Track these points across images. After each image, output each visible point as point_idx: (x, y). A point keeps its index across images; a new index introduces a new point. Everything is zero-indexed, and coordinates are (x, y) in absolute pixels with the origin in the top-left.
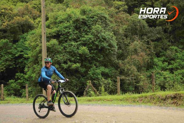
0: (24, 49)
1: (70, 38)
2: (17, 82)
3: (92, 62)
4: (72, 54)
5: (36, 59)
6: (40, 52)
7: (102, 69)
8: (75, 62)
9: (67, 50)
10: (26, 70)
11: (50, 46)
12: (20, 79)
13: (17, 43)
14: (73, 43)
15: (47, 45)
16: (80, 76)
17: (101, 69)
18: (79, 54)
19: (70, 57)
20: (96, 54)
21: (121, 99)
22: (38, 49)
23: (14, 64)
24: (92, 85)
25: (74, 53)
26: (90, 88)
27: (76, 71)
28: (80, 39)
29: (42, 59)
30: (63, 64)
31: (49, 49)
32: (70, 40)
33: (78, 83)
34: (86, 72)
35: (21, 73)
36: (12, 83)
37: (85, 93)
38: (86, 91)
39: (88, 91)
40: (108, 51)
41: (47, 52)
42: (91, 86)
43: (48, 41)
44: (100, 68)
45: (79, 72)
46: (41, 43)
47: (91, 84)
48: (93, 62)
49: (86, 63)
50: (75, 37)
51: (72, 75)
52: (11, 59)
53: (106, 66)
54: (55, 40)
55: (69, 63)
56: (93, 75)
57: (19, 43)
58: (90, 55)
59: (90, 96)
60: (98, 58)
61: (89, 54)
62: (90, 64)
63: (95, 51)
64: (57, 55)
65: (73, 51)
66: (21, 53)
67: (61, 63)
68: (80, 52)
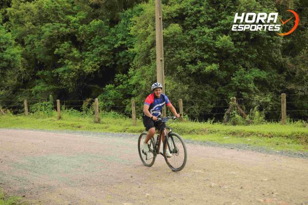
0: (126, 36)
1: (201, 21)
2: (117, 88)
3: (238, 60)
4: (206, 48)
5: (147, 55)
6: (153, 44)
7: (256, 72)
8: (210, 62)
9: (197, 42)
10: (131, 72)
11: (169, 36)
12: (122, 84)
13: (116, 26)
14: (207, 30)
15: (164, 34)
16: (218, 84)
17: (254, 73)
18: (216, 48)
19: (203, 53)
20: (246, 47)
21: (287, 135)
22: (149, 40)
23: (112, 59)
24: (237, 104)
25: (209, 47)
26: (235, 109)
27: (212, 75)
28: (219, 22)
29: (156, 57)
30: (190, 66)
31: (166, 40)
32: (201, 25)
33: (214, 96)
34: (228, 79)
35: (123, 74)
36: (110, 89)
37: (225, 117)
38: (228, 114)
39: (232, 115)
40: (266, 42)
41: (165, 45)
42: (236, 106)
43: (165, 27)
44: (252, 71)
45: (217, 77)
46: (155, 30)
47: (235, 103)
48: (241, 61)
49: (227, 63)
50: (209, 19)
51: (205, 82)
52: (108, 51)
53: (261, 67)
54: (177, 25)
55: (200, 63)
56: (239, 83)
57: (120, 25)
58: (235, 49)
59: (234, 124)
60: (249, 53)
61: (233, 48)
62: (235, 65)
63: (244, 43)
64: (180, 50)
65: (206, 43)
66: (123, 43)
67: (186, 64)
68: (218, 44)
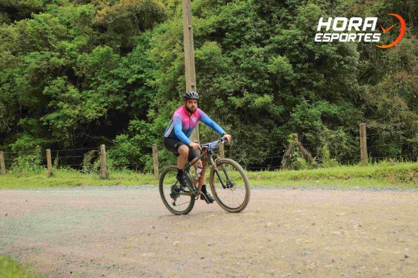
0: (144, 67)
1: (247, 37)
2: (132, 139)
4: (254, 73)
5: (174, 89)
6: (182, 71)
7: (324, 106)
8: (261, 93)
9: (242, 65)
10: (151, 113)
11: (203, 58)
12: (139, 134)
13: (129, 54)
14: (255, 49)
15: (197, 56)
16: (272, 122)
17: (321, 107)
18: (269, 74)
19: (249, 81)
20: (309, 72)
21: (369, 174)
22: (176, 64)
23: (125, 99)
24: (299, 143)
25: (258, 72)
26: (296, 150)
27: (264, 111)
28: (272, 38)
29: (186, 88)
30: (233, 98)
31: (200, 66)
32: (248, 42)
33: (267, 139)
34: (286, 115)
35: (140, 119)
36: (122, 141)
37: (284, 162)
38: (287, 157)
39: (292, 157)
40: (337, 64)
41: (197, 71)
42: (298, 146)
43: (198, 46)
44: (318, 104)
45: (269, 114)
46: (183, 50)
47: (297, 141)
48: (303, 91)
49: (285, 95)
50: (258, 34)
51: (254, 121)
52: (119, 88)
53: (331, 99)
54: (214, 43)
55: (247, 95)
56: (301, 120)
57: (135, 53)
58: (295, 75)
59: (296, 168)
60: (313, 80)
61: (292, 72)
62: (295, 96)
63: (306, 65)
64: (219, 77)
65: (254, 67)
66: (139, 76)
67: (228, 96)
68: (272, 68)
